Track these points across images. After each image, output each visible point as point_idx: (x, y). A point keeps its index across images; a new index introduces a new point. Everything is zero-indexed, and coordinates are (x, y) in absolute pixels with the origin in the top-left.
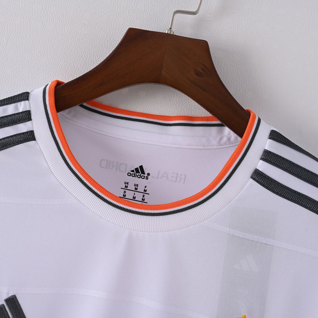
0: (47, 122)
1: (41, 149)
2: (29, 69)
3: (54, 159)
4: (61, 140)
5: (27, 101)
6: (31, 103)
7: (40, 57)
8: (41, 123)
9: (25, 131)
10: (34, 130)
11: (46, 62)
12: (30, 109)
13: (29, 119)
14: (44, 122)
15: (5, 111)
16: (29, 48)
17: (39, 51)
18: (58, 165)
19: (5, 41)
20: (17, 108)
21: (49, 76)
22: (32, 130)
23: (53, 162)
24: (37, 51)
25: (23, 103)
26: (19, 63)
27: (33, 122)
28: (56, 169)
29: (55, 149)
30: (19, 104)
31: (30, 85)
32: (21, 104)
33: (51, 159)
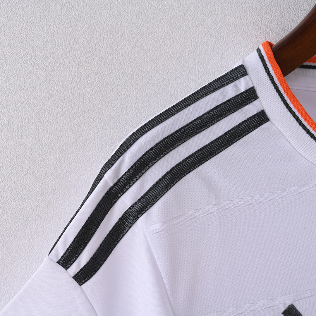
0: (277, 95)
1: (278, 129)
2: (214, 36)
3: (298, 137)
4: (300, 113)
5: (247, 76)
6: (251, 78)
7: (224, 18)
8: (272, 98)
9: (255, 113)
10: (264, 109)
11: (233, 23)
12: (253, 85)
13: (256, 97)
14: (274, 97)
15: (224, 94)
16: (208, 10)
17: (221, 10)
18: (304, 142)
19: (176, 8)
20: (237, 88)
21: (241, 38)
22: (262, 109)
23: (297, 140)
24: (218, 11)
25: (242, 80)
26: (201, 31)
27: (260, 99)
28: (303, 148)
29: (296, 125)
30: (237, 82)
31: (221, 54)
32: (240, 82)
33: (295, 138)
